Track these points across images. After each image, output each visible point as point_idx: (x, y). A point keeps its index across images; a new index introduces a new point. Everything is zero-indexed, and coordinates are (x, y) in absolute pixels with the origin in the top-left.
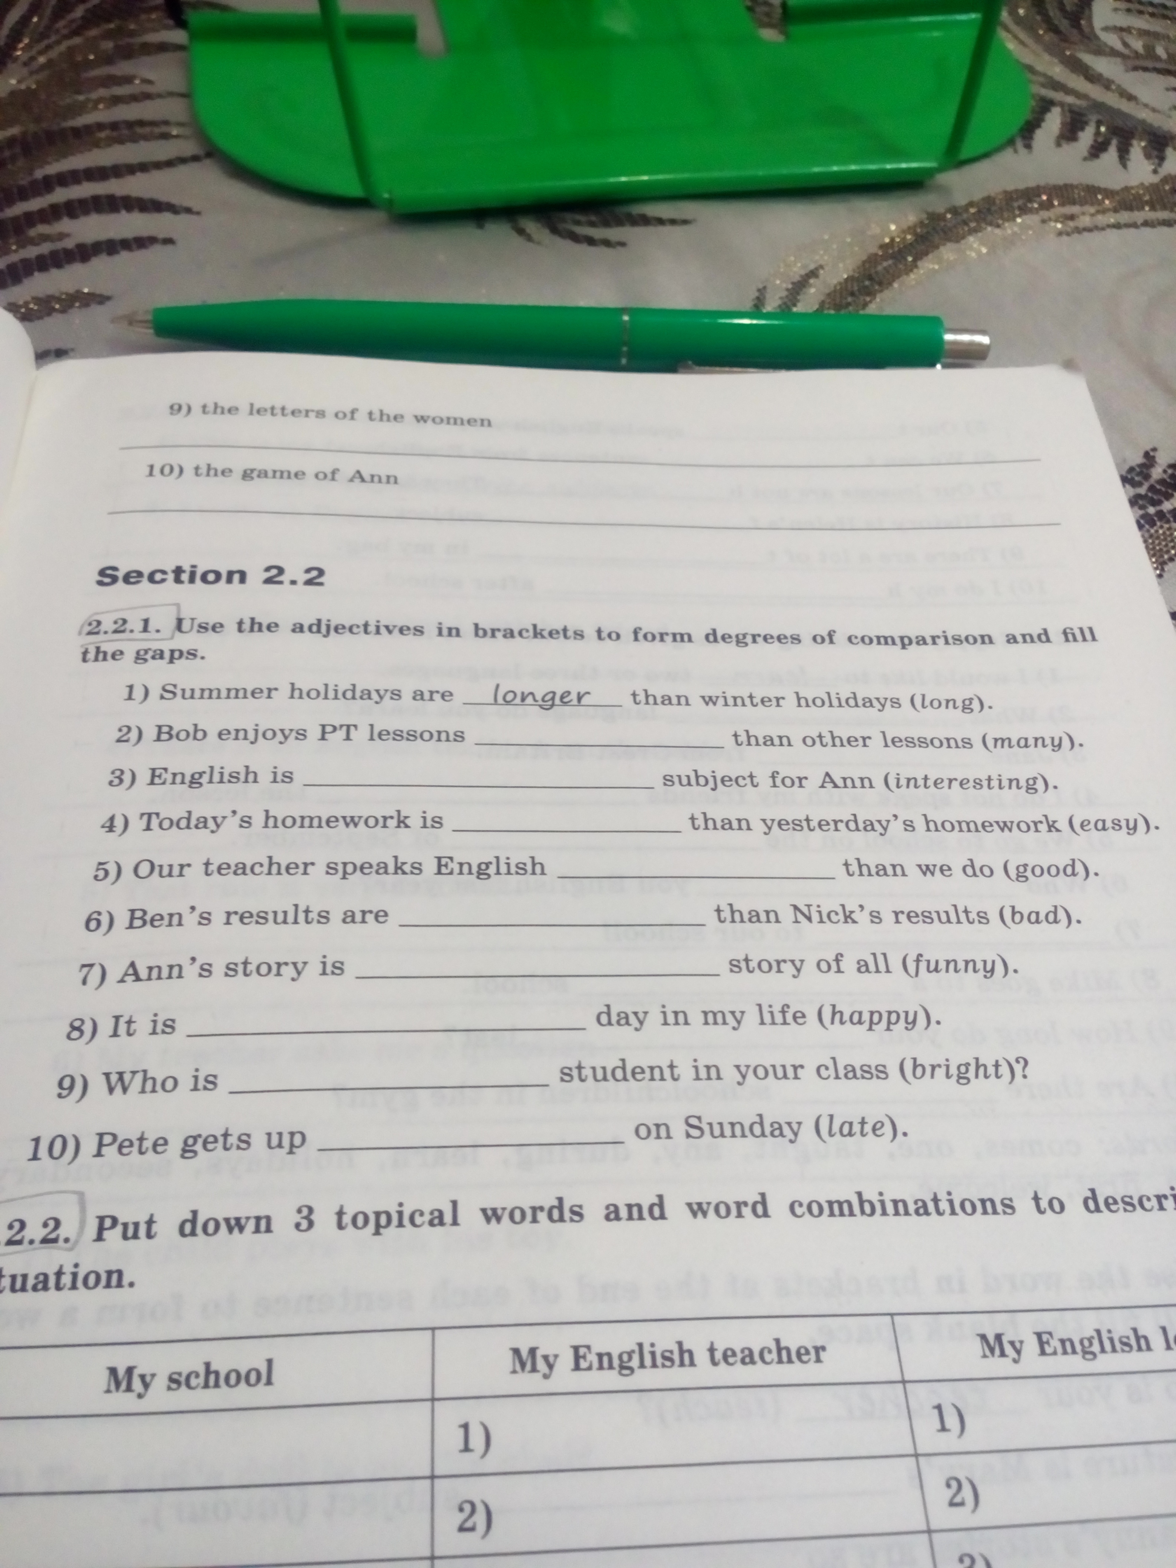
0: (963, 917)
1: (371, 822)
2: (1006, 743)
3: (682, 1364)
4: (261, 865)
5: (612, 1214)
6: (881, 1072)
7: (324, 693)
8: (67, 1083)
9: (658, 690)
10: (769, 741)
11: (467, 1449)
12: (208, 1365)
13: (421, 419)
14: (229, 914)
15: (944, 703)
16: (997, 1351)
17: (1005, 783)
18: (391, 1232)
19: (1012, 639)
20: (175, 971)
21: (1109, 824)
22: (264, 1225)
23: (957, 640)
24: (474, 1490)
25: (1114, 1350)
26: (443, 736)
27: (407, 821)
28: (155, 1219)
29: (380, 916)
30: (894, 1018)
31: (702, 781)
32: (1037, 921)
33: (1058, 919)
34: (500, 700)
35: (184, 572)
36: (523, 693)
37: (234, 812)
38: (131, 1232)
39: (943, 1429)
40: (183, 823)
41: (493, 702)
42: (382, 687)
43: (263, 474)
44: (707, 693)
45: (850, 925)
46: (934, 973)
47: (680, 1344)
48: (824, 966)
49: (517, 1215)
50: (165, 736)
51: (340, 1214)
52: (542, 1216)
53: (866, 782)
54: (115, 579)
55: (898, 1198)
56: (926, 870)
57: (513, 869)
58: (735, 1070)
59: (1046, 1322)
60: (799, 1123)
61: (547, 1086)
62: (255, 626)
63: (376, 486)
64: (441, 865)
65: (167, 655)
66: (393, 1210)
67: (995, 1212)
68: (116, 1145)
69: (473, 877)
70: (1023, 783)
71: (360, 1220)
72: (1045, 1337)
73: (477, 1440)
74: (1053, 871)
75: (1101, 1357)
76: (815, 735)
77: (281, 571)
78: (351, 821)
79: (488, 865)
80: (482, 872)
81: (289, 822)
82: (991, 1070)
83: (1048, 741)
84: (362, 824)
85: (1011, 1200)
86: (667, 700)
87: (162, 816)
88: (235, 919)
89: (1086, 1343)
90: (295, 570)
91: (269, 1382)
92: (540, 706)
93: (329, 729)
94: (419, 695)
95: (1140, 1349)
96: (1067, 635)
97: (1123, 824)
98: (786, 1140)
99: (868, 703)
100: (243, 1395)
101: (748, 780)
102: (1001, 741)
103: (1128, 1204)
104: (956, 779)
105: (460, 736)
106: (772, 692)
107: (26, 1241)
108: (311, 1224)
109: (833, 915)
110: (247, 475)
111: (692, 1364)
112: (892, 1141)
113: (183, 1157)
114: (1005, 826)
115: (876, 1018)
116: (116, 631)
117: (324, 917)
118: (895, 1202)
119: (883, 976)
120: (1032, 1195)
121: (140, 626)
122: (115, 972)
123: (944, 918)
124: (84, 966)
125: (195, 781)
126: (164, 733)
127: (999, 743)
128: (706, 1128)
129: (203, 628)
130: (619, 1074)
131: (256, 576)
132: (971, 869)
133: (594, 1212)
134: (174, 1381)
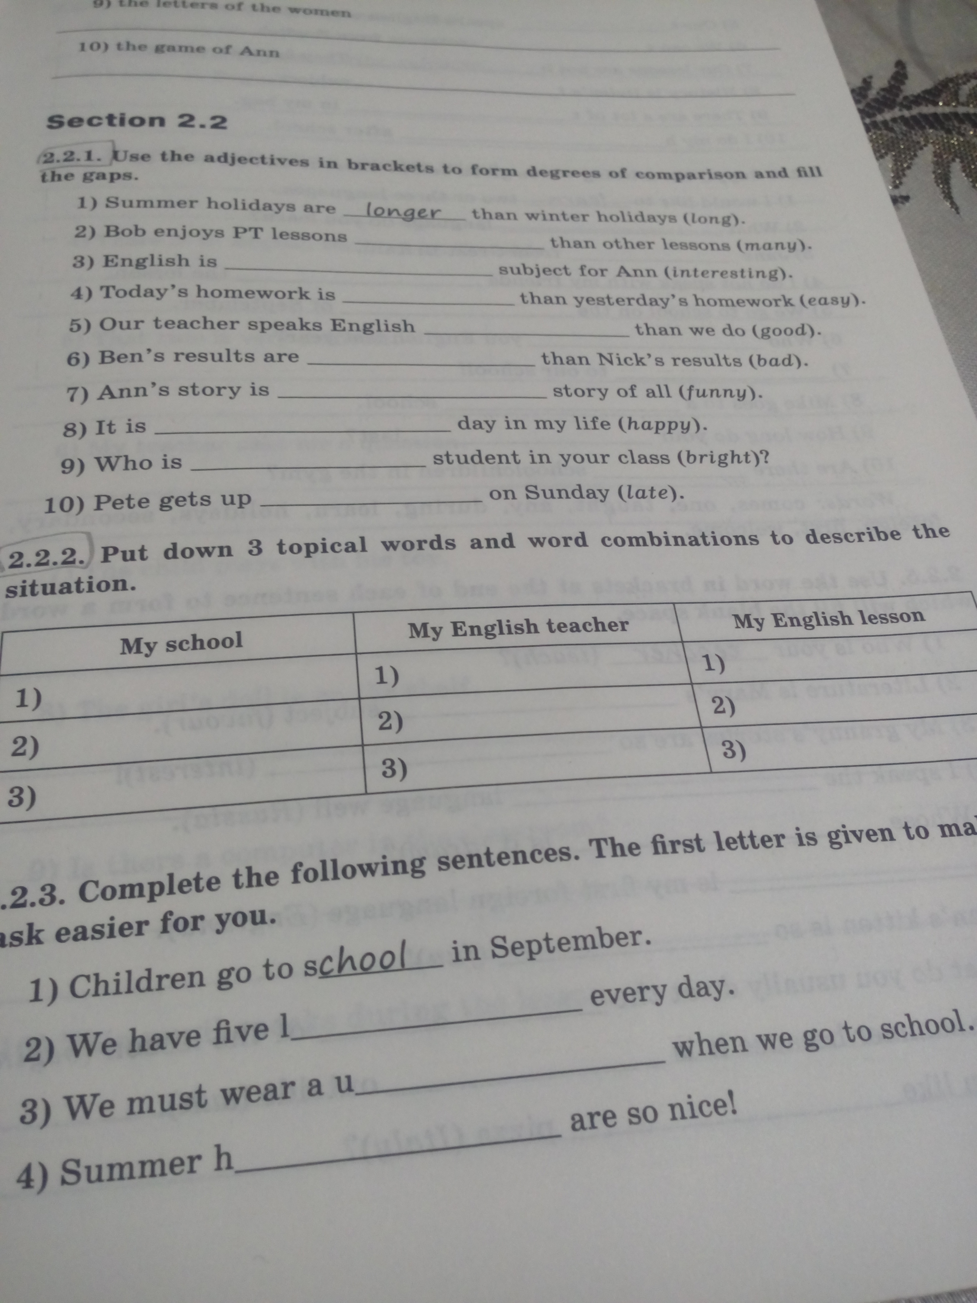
0: (723, 362)
1: (280, 295)
2: (755, 247)
3: (529, 632)
4: (198, 322)
5: (476, 544)
6: (665, 459)
7: (235, 205)
8: (68, 464)
9: (492, 209)
10: (578, 245)
11: (382, 681)
12: (194, 636)
13: (294, 10)
14: (177, 355)
15: (709, 220)
16: (746, 624)
17: (754, 274)
18: (319, 555)
19: (759, 175)
20: (141, 392)
21: (829, 300)
22: (226, 551)
23: (719, 175)
24: (390, 706)
25: (826, 624)
26: (330, 237)
27: (308, 295)
28: (145, 548)
29: (293, 357)
30: (673, 426)
31: (528, 271)
32: (776, 364)
33: (791, 363)
34: (372, 213)
35: (115, 118)
36: (389, 210)
37: (173, 286)
38: (127, 557)
39: (710, 669)
40: (135, 293)
41: (365, 213)
42: (280, 202)
43: (172, 49)
44: (530, 211)
45: (641, 367)
46: (702, 398)
47: (527, 620)
48: (622, 393)
49: (408, 546)
50: (112, 233)
51: (281, 545)
52: (426, 546)
53: (651, 273)
54: (61, 124)
55: (677, 535)
56: (696, 331)
57: (390, 328)
58: (560, 457)
59: (779, 608)
60: (607, 491)
61: (425, 466)
62: (175, 156)
63: (262, 58)
64: (335, 325)
65: (108, 177)
66: (319, 542)
67: (745, 543)
68: (111, 503)
69: (361, 333)
70: (767, 273)
71: (295, 549)
72: (779, 617)
73: (389, 676)
74: (788, 332)
75: (817, 628)
76: (612, 241)
77: (192, 118)
78: (264, 294)
79: (371, 325)
80: (367, 329)
81: (216, 293)
82: (743, 458)
83: (786, 245)
84: (273, 296)
85: (756, 536)
86: (499, 216)
87: (117, 288)
88: (182, 358)
89: (807, 620)
90: (203, 117)
91: (239, 645)
92: (404, 219)
93: (240, 230)
94: (308, 209)
95: (844, 623)
96: (800, 172)
97: (840, 300)
98: (598, 500)
99: (652, 219)
100: (221, 653)
101: (563, 271)
102: (751, 246)
103: (837, 538)
104: (718, 271)
105: (343, 238)
106: (579, 211)
107: (51, 563)
108: (260, 551)
109: (628, 360)
110: (159, 49)
111: (536, 631)
112: (673, 501)
113: (161, 510)
114: (753, 303)
115: (660, 426)
116: (66, 160)
117: (250, 357)
118: (675, 538)
119: (665, 400)
120: (771, 533)
121: (85, 156)
122: (94, 393)
123: (709, 362)
124: (69, 389)
125: (140, 264)
126: (112, 231)
127: (750, 247)
128: (541, 493)
129: (134, 157)
130: (476, 459)
131: (172, 121)
132: (729, 331)
133: (463, 543)
134: (171, 646)
